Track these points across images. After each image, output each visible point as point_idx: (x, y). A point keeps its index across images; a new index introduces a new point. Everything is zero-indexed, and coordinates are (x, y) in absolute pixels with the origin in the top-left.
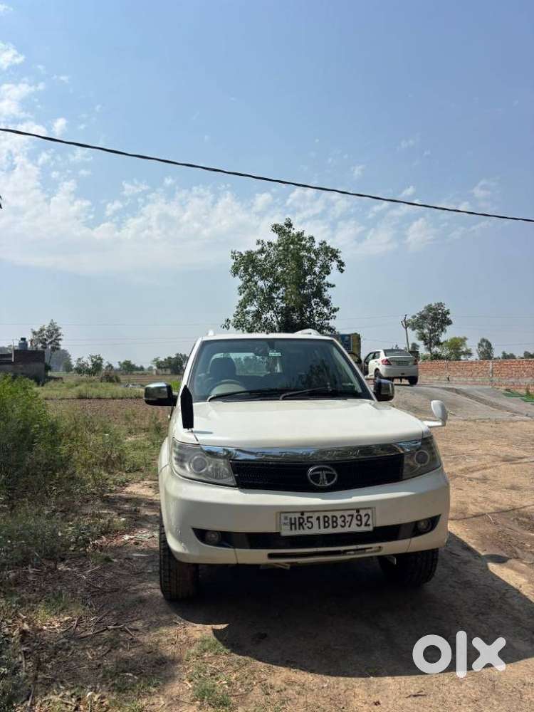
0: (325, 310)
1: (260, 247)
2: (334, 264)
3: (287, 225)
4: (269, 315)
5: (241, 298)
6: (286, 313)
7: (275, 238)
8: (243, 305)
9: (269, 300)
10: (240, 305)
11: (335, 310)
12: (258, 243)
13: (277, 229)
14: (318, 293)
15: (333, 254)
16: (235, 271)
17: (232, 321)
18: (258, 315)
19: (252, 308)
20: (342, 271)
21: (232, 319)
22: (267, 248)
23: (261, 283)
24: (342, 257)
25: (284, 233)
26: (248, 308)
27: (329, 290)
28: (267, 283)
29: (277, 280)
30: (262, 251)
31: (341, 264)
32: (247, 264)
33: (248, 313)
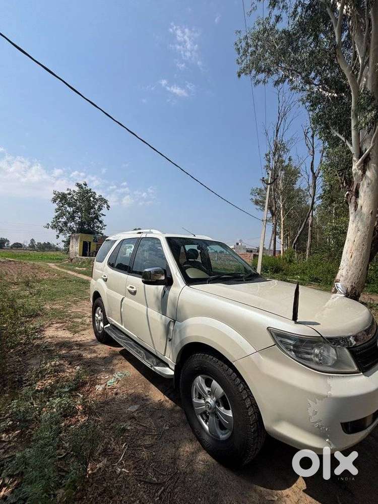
0: (100, 225)
1: (69, 192)
2: (106, 206)
3: (84, 184)
4: (72, 224)
5: (57, 214)
6: (81, 224)
7: (77, 189)
8: (57, 217)
9: (72, 218)
10: (56, 217)
11: (105, 226)
12: (68, 190)
13: (79, 185)
14: (97, 217)
15: (106, 202)
16: (54, 200)
17: (51, 225)
18: (65, 223)
19: (63, 220)
20: (108, 209)
21: (51, 224)
22: (72, 193)
23: (68, 209)
24: (109, 203)
25: (82, 188)
26: (60, 220)
27: (103, 217)
28: (72, 209)
29: (78, 208)
30: (69, 194)
31: (108, 207)
32: (62, 198)
33: (60, 222)
